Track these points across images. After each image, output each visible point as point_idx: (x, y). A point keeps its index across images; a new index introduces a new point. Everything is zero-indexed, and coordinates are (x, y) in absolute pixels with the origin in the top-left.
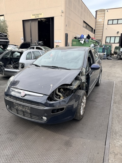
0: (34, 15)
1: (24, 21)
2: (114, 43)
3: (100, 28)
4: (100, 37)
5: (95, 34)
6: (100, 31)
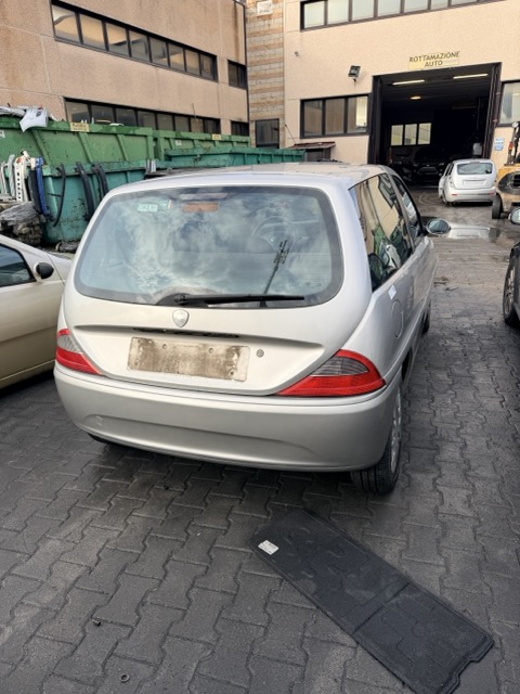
2: (346, 133)
3: (269, 52)
4: (275, 104)
5: (250, 88)
6: (272, 71)
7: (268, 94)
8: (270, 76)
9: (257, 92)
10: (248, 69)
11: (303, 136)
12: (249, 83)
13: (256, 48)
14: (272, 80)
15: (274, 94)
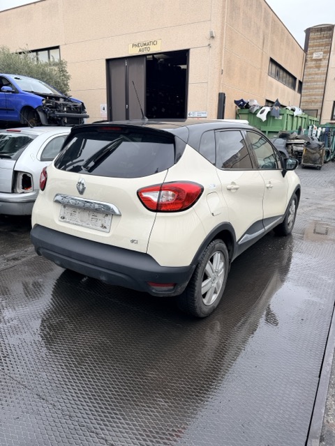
0: (137, 45)
1: (109, 62)
3: (316, 76)
4: (317, 102)
5: (303, 94)
6: (318, 86)
7: (314, 97)
8: (316, 88)
9: (307, 96)
10: (303, 84)
11: (332, 119)
12: (303, 91)
13: (310, 74)
14: (317, 90)
15: (317, 97)
